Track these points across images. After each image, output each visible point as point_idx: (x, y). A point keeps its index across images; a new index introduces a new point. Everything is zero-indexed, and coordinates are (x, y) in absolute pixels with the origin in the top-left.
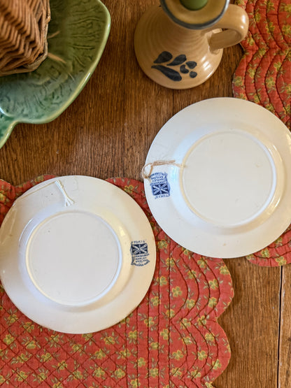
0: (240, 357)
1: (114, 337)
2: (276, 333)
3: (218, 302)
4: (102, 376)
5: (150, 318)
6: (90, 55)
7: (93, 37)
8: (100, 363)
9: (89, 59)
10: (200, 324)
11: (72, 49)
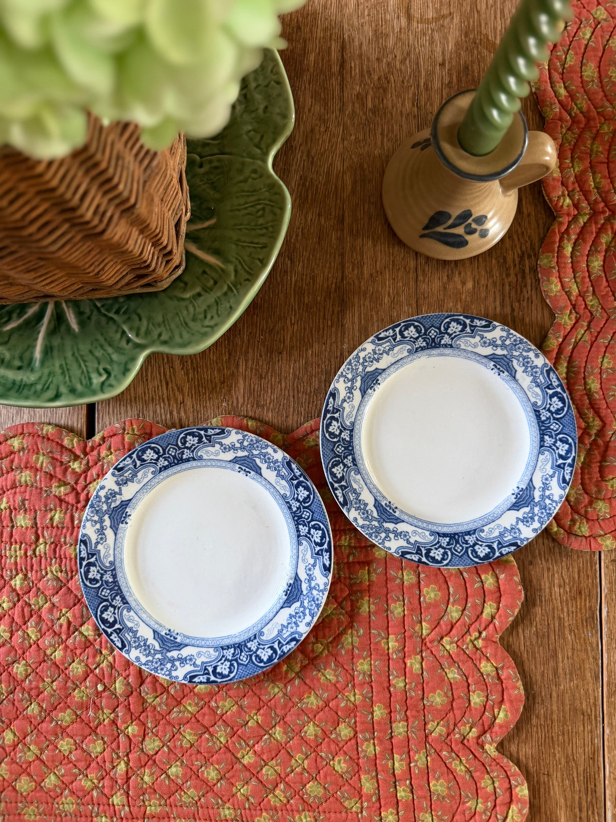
0: (538, 717)
1: (335, 671)
2: (597, 677)
3: (498, 609)
4: (316, 736)
5: (391, 637)
6: (261, 258)
7: (264, 231)
8: (312, 715)
9: (259, 263)
10: (471, 646)
11: (234, 246)
